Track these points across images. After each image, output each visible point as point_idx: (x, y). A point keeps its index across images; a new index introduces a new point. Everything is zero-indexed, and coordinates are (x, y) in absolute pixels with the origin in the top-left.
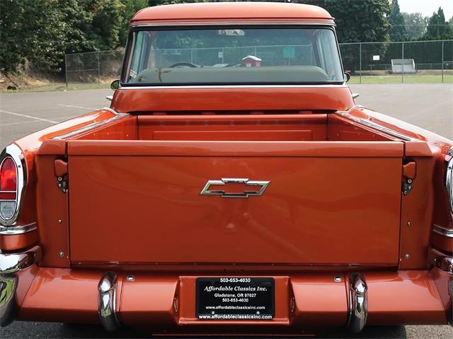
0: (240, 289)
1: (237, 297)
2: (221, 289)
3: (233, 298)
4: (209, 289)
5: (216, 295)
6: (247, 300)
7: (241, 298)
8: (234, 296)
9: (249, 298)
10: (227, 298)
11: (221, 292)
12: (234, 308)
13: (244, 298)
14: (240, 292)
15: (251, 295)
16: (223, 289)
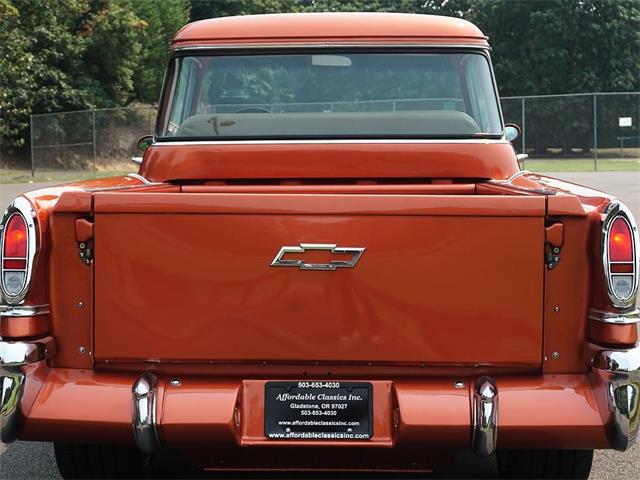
0: (325, 398)
1: (321, 409)
2: (299, 397)
3: (316, 410)
4: (283, 397)
5: (293, 406)
6: (334, 413)
7: (327, 409)
8: (317, 406)
9: (337, 409)
10: (307, 409)
11: (299, 402)
12: (317, 423)
13: (331, 409)
14: (326, 402)
15: (340, 406)
16: (302, 398)
